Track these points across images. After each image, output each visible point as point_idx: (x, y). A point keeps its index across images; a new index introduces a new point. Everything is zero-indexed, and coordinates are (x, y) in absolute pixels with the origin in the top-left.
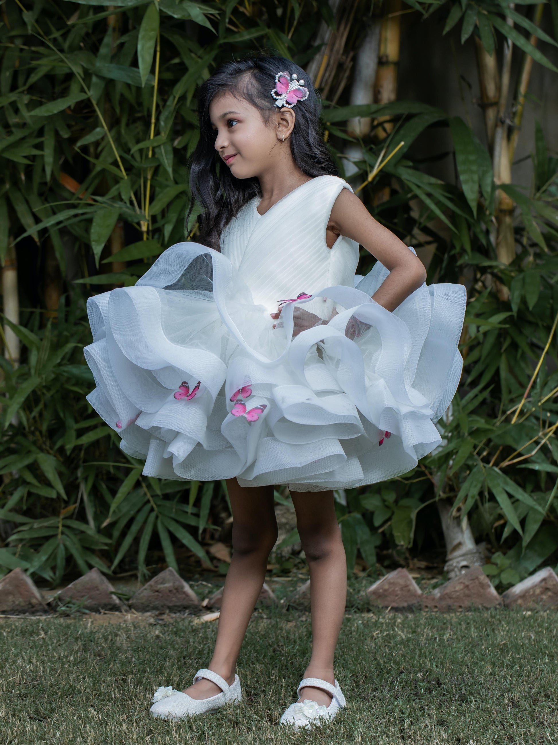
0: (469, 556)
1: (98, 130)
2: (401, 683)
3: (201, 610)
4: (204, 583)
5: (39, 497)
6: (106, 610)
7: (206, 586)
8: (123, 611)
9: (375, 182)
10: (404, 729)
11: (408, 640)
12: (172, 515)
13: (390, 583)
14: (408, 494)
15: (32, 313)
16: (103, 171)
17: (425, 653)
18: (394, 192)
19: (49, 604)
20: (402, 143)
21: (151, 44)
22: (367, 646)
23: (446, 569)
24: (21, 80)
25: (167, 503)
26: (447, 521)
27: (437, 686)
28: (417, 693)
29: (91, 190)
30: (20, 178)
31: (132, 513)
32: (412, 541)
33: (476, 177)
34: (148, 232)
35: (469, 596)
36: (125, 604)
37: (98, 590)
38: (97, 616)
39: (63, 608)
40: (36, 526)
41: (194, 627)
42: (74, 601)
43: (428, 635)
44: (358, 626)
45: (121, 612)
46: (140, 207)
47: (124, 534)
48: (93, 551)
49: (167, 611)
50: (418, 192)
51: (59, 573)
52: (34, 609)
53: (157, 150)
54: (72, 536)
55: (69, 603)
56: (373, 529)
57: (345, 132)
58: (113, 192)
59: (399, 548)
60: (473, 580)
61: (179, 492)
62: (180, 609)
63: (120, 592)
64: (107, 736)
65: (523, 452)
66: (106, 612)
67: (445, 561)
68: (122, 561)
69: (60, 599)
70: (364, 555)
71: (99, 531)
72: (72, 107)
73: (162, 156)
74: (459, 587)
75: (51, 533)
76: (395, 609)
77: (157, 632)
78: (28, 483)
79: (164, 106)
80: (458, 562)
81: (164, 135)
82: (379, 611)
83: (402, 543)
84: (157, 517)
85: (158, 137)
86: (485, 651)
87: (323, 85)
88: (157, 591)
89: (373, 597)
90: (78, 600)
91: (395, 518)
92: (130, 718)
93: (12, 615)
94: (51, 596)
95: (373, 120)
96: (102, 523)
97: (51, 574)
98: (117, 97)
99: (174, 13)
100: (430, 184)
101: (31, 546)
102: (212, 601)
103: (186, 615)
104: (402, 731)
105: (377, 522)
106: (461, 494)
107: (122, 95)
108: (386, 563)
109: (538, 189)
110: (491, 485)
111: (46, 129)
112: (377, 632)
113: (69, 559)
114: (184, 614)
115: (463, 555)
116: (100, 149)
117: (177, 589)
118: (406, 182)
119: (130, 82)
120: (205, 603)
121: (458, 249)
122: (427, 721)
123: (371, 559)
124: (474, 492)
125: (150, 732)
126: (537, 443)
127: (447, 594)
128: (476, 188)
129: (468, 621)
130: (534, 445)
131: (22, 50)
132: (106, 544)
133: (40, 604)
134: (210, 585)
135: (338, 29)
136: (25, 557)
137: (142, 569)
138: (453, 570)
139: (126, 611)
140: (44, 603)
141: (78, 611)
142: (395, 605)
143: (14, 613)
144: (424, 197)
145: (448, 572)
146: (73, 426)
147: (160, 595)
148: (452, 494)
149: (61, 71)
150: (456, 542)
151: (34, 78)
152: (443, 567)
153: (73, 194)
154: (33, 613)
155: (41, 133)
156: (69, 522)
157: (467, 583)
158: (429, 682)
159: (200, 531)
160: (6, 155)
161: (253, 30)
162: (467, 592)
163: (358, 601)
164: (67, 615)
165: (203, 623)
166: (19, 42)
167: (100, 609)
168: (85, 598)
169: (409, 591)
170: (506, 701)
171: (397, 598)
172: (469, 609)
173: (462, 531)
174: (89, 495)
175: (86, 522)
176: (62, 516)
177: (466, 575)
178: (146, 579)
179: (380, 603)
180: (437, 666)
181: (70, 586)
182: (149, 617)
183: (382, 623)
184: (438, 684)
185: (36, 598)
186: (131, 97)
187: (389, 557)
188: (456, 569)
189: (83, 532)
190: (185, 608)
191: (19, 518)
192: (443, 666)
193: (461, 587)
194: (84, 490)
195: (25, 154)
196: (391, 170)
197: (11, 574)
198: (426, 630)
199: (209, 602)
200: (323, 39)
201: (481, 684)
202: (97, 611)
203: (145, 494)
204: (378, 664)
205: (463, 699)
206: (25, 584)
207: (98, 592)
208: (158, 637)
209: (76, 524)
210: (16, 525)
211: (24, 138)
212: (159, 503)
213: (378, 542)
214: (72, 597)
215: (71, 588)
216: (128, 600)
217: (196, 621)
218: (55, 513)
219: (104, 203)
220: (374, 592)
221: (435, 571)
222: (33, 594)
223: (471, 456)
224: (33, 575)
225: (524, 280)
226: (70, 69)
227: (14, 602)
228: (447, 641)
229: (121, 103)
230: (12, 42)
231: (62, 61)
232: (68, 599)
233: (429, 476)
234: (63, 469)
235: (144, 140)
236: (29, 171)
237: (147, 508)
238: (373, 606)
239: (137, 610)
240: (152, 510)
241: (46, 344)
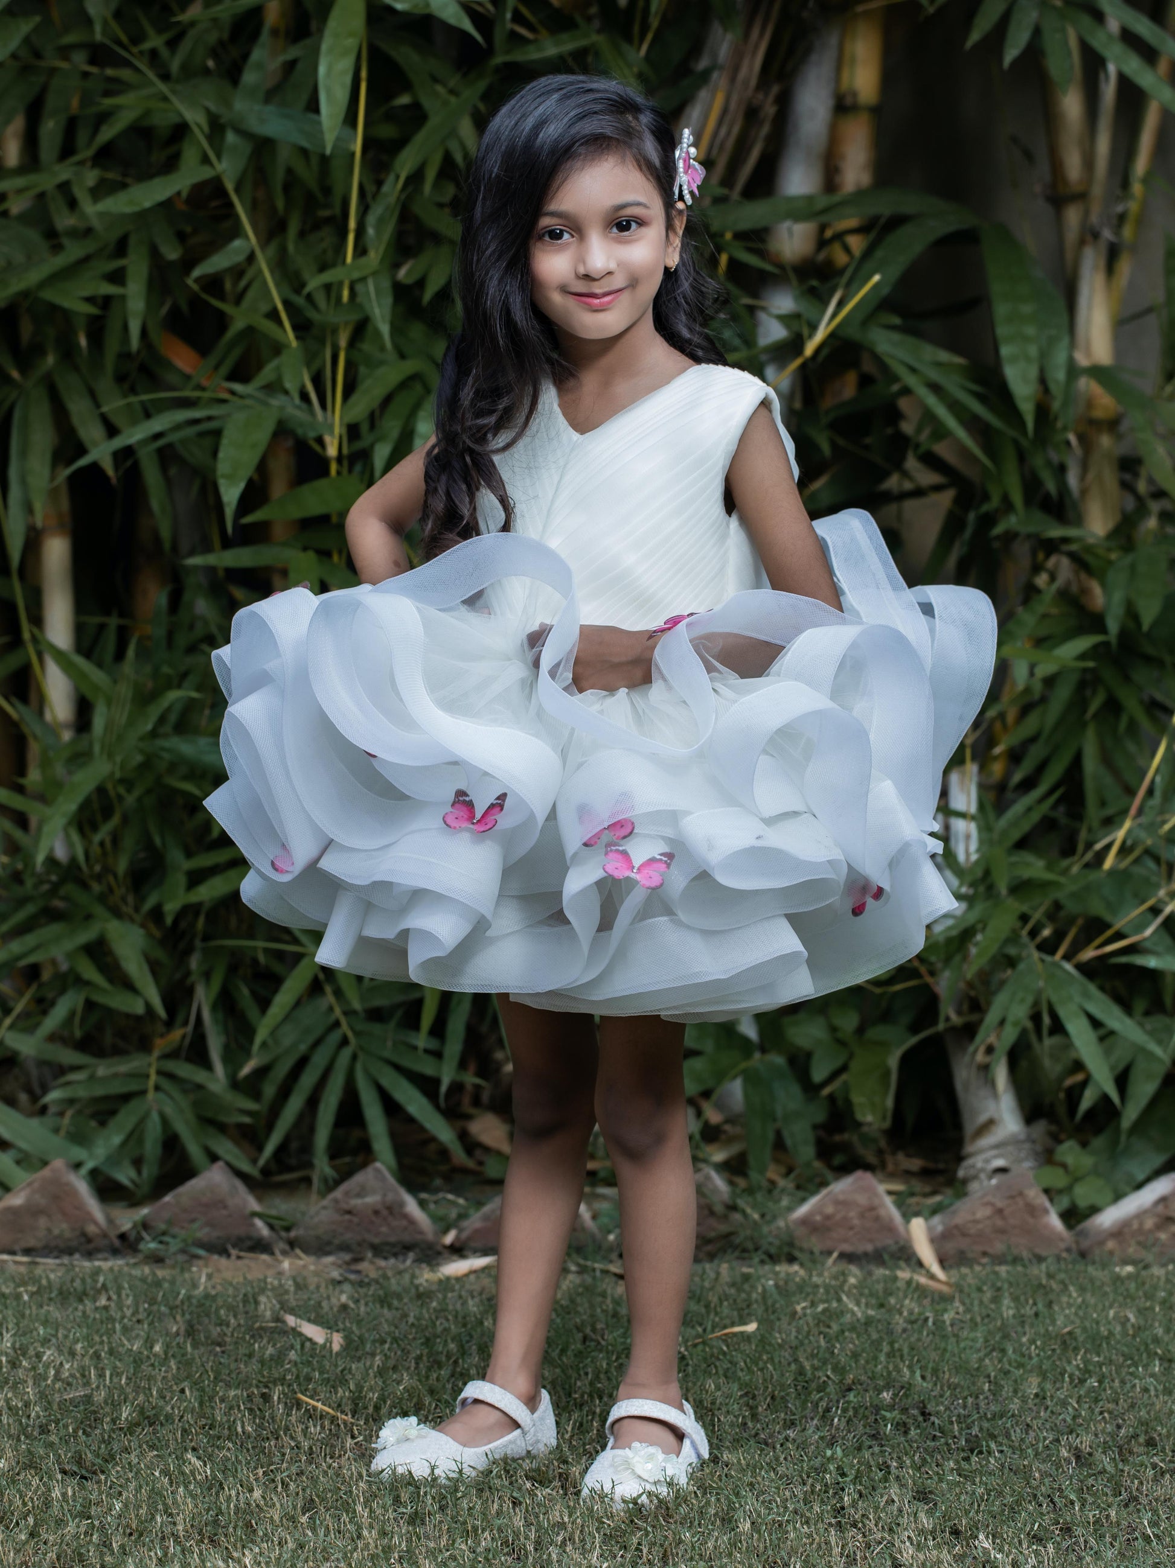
0: (1010, 1148)
1: (237, 243)
2: (845, 1410)
3: (439, 1253)
4: (450, 1197)
5: (109, 1012)
6: (241, 1250)
7: (454, 1204)
8: (277, 1252)
9: (820, 358)
10: (843, 1508)
11: (869, 1322)
12: (387, 1054)
13: (837, 1203)
14: (886, 1016)
15: (102, 627)
16: (250, 331)
17: (900, 1350)
18: (866, 381)
19: (123, 1237)
20: (877, 278)
21: (346, 64)
22: (780, 1333)
23: (961, 1173)
24: (82, 137)
25: (377, 1028)
26: (963, 1073)
27: (921, 1419)
28: (878, 1433)
29: (224, 370)
30: (78, 345)
31: (303, 1048)
32: (889, 1114)
33: (1033, 351)
34: (340, 459)
35: (1002, 1231)
36: (281, 1238)
37: (225, 1207)
38: (223, 1261)
39: (153, 1245)
40: (101, 1072)
41: (421, 1289)
42: (175, 1230)
43: (911, 1313)
44: (764, 1290)
45: (272, 1254)
46: (323, 405)
47: (285, 1092)
48: (222, 1128)
49: (369, 1255)
50: (911, 380)
51: (149, 1171)
52: (91, 1246)
53: (359, 288)
54: (177, 1095)
55: (164, 1233)
56: (810, 1089)
57: (762, 254)
58: (267, 374)
59: (865, 1129)
60: (1012, 1197)
61: (399, 1005)
62: (395, 1250)
63: (273, 1212)
64: (220, 1512)
65: (1126, 930)
66: (242, 1254)
67: (960, 1159)
68: (282, 1149)
69: (145, 1225)
70: (789, 1142)
71: (235, 1084)
72: (184, 194)
73: (370, 300)
74: (983, 1213)
75: (134, 1087)
76: (848, 1257)
77: (344, 1298)
78: (88, 983)
79: (375, 196)
80: (987, 1161)
81: (374, 257)
82: (814, 1260)
83: (869, 1118)
84: (354, 1057)
85: (363, 260)
86: (1029, 1348)
87: (715, 152)
88: (349, 1212)
89: (800, 1232)
90: (183, 1228)
91: (854, 1066)
92: (272, 1476)
93: (46, 1256)
94: (127, 1219)
95: (823, 228)
96: (241, 1066)
97: (133, 1173)
98: (279, 177)
100: (939, 364)
101: (94, 1116)
102: (464, 1235)
103: (408, 1262)
104: (840, 1511)
105: (818, 1074)
106: (992, 1018)
107: (290, 171)
108: (838, 1160)
109: (1169, 378)
110: (1054, 999)
111: (133, 241)
112: (804, 1305)
113: (171, 1143)
114: (404, 1261)
115: (997, 1146)
116: (243, 283)
117: (390, 1209)
118: (886, 359)
119: (305, 144)
120: (449, 1238)
121: (995, 502)
122: (894, 1491)
123: (806, 1152)
124: (1020, 1012)
125: (309, 1506)
126: (1155, 911)
127: (956, 1227)
128: (1033, 372)
129: (999, 1284)
130: (1149, 916)
131: (86, 75)
132: (249, 1113)
133: (105, 1235)
134: (461, 1201)
135: (747, 35)
136: (79, 1138)
137: (322, 1166)
138: (975, 1177)
139: (284, 1253)
140: (113, 1234)
141: (183, 1251)
142: (847, 1248)
143: (51, 1252)
144: (922, 392)
145: (965, 1182)
146: (180, 863)
147: (356, 1220)
148: (974, 1017)
149: (162, 120)
150: (982, 1118)
151: (107, 133)
152: (955, 1172)
153: (188, 378)
154: (89, 1255)
155: (121, 248)
156: (172, 1066)
157: (1000, 1204)
158: (904, 1411)
159: (444, 1088)
160: (48, 295)
161: (564, 36)
162: (999, 1223)
163: (770, 1239)
164: (158, 1260)
165: (440, 1281)
166: (80, 59)
167: (229, 1247)
168: (196, 1225)
169: (877, 1218)
170: (1064, 1453)
171: (851, 1233)
172: (1000, 1260)
173: (995, 1095)
174: (214, 1008)
175: (207, 1066)
176: (156, 1053)
177: (998, 1187)
178: (330, 1186)
179: (815, 1244)
180: (923, 1377)
181: (167, 1199)
182: (330, 1265)
183: (817, 1286)
184: (923, 1414)
185: (96, 1223)
186: (308, 175)
187: (845, 1147)
188: (983, 1176)
189: (200, 1087)
190: (407, 1248)
191: (68, 1056)
192: (937, 1377)
193: (988, 1211)
194: (203, 998)
195: (86, 293)
196: (853, 333)
197: (46, 1172)
198: (907, 1302)
199: (457, 1238)
200: (714, 56)
201: (1013, 1416)
202: (224, 1252)
203: (331, 1009)
204: (801, 1372)
205: (974, 1447)
206: (74, 1193)
207: (224, 1212)
208: (344, 1307)
209: (185, 1070)
210: (61, 1070)
211: (86, 259)
212: (359, 1027)
213: (820, 1115)
214: (170, 1223)
215: (168, 1203)
216: (288, 1229)
217: (426, 1276)
218: (145, 1045)
219: (249, 396)
220: (804, 1222)
221: (941, 1179)
222: (89, 1213)
223: (1013, 939)
224: (94, 1175)
225: (1133, 568)
226: (180, 115)
227: (49, 1230)
228: (952, 1325)
229: (287, 188)
230: (66, 58)
231: (165, 99)
232: (163, 1226)
233: (929, 979)
234: (160, 954)
235: (333, 265)
236: (97, 329)
237: (335, 1037)
238: (801, 1250)
239: (306, 1251)
240: (345, 1042)
241: (125, 690)
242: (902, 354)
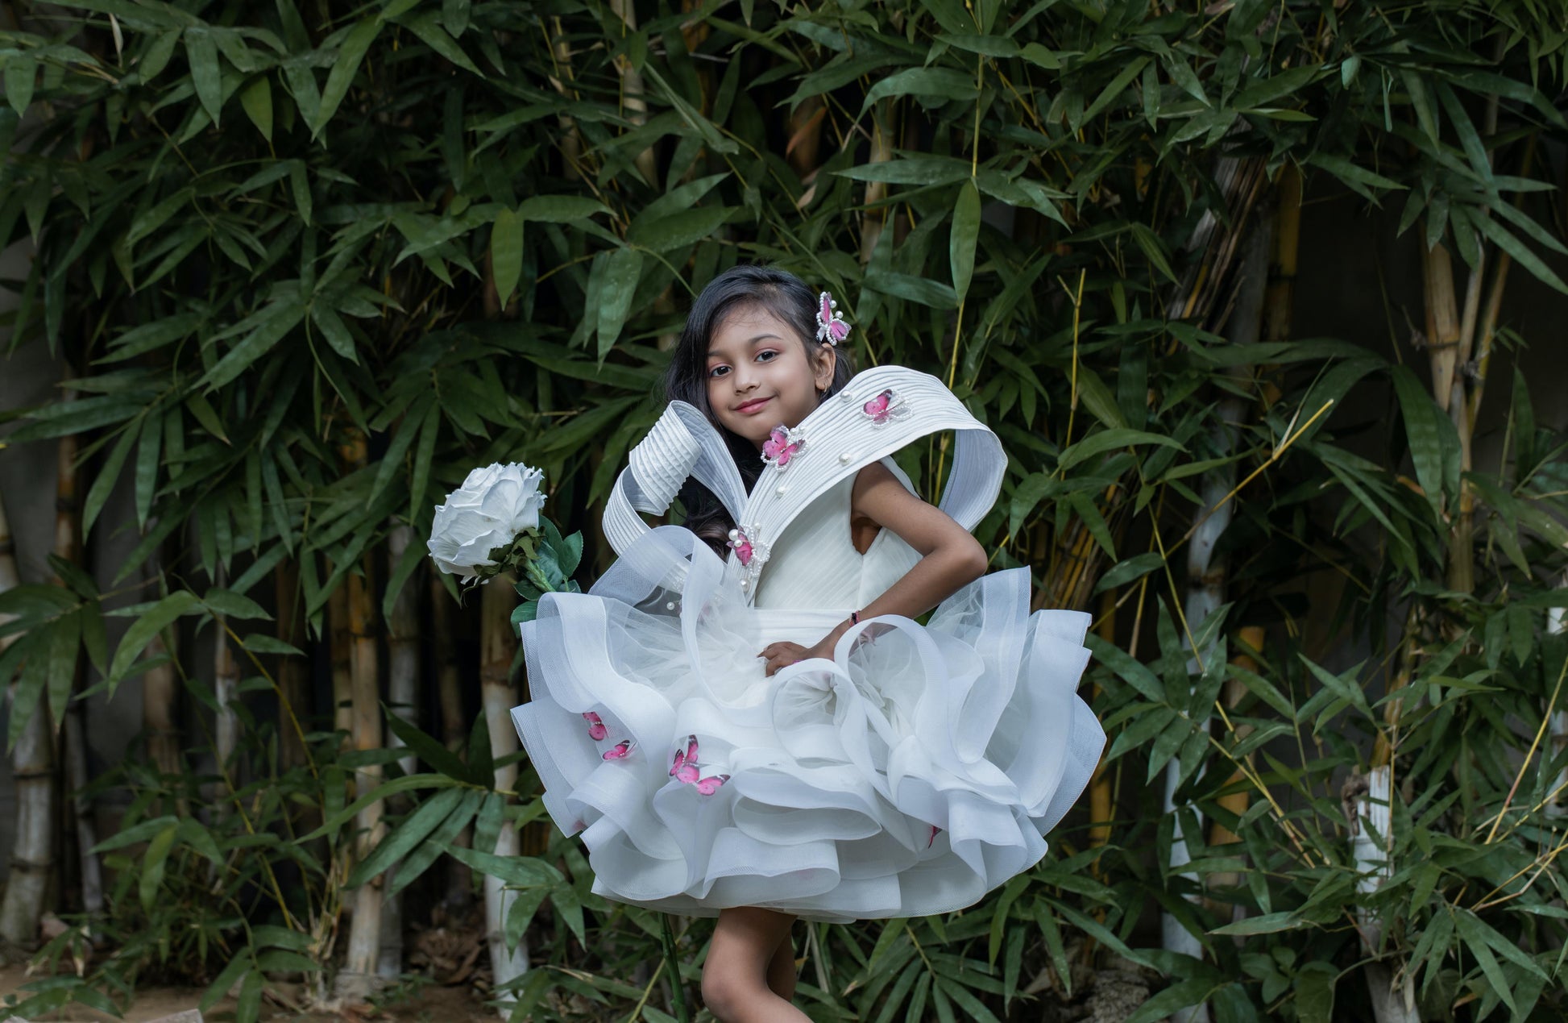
12: (957, 977)
14: (1314, 954)
20: (1331, 402)
25: (949, 959)
26: (1381, 997)
31: (893, 973)
33: (1438, 459)
47: (878, 1007)
50: (1348, 483)
56: (1261, 1008)
61: (970, 939)
65: (1505, 889)
71: (839, 1001)
81: (969, 384)
84: (932, 980)
85: (960, 387)
91: (1297, 989)
96: (844, 987)
99: (1004, 197)
100: (1366, 472)
105: (1268, 997)
106: (1419, 951)
109: (1519, 481)
110: (1465, 937)
118: (1328, 465)
124: (1440, 948)
126: (1527, 876)
128: (1438, 477)
130: (1524, 879)
144: (1356, 490)
148: (1391, 954)
159: (1007, 1003)
173: (1404, 1012)
174: (823, 949)
175: (817, 985)
189: (813, 1001)
194: (815, 935)
196: (1307, 445)
203: (912, 943)
212: (934, 958)
225: (1506, 619)
226: (821, 277)
229: (897, 333)
233: (1355, 925)
237: (916, 965)
240: (924, 968)
242: (1338, 463)
